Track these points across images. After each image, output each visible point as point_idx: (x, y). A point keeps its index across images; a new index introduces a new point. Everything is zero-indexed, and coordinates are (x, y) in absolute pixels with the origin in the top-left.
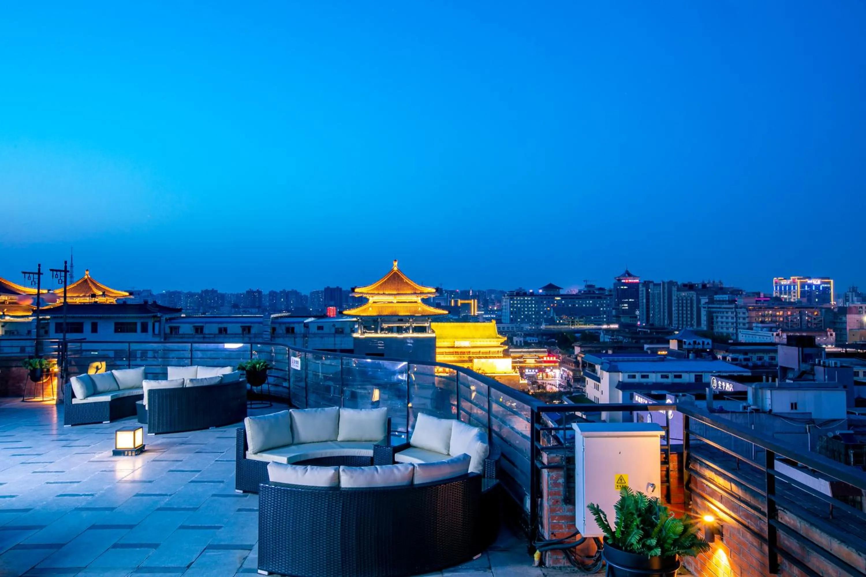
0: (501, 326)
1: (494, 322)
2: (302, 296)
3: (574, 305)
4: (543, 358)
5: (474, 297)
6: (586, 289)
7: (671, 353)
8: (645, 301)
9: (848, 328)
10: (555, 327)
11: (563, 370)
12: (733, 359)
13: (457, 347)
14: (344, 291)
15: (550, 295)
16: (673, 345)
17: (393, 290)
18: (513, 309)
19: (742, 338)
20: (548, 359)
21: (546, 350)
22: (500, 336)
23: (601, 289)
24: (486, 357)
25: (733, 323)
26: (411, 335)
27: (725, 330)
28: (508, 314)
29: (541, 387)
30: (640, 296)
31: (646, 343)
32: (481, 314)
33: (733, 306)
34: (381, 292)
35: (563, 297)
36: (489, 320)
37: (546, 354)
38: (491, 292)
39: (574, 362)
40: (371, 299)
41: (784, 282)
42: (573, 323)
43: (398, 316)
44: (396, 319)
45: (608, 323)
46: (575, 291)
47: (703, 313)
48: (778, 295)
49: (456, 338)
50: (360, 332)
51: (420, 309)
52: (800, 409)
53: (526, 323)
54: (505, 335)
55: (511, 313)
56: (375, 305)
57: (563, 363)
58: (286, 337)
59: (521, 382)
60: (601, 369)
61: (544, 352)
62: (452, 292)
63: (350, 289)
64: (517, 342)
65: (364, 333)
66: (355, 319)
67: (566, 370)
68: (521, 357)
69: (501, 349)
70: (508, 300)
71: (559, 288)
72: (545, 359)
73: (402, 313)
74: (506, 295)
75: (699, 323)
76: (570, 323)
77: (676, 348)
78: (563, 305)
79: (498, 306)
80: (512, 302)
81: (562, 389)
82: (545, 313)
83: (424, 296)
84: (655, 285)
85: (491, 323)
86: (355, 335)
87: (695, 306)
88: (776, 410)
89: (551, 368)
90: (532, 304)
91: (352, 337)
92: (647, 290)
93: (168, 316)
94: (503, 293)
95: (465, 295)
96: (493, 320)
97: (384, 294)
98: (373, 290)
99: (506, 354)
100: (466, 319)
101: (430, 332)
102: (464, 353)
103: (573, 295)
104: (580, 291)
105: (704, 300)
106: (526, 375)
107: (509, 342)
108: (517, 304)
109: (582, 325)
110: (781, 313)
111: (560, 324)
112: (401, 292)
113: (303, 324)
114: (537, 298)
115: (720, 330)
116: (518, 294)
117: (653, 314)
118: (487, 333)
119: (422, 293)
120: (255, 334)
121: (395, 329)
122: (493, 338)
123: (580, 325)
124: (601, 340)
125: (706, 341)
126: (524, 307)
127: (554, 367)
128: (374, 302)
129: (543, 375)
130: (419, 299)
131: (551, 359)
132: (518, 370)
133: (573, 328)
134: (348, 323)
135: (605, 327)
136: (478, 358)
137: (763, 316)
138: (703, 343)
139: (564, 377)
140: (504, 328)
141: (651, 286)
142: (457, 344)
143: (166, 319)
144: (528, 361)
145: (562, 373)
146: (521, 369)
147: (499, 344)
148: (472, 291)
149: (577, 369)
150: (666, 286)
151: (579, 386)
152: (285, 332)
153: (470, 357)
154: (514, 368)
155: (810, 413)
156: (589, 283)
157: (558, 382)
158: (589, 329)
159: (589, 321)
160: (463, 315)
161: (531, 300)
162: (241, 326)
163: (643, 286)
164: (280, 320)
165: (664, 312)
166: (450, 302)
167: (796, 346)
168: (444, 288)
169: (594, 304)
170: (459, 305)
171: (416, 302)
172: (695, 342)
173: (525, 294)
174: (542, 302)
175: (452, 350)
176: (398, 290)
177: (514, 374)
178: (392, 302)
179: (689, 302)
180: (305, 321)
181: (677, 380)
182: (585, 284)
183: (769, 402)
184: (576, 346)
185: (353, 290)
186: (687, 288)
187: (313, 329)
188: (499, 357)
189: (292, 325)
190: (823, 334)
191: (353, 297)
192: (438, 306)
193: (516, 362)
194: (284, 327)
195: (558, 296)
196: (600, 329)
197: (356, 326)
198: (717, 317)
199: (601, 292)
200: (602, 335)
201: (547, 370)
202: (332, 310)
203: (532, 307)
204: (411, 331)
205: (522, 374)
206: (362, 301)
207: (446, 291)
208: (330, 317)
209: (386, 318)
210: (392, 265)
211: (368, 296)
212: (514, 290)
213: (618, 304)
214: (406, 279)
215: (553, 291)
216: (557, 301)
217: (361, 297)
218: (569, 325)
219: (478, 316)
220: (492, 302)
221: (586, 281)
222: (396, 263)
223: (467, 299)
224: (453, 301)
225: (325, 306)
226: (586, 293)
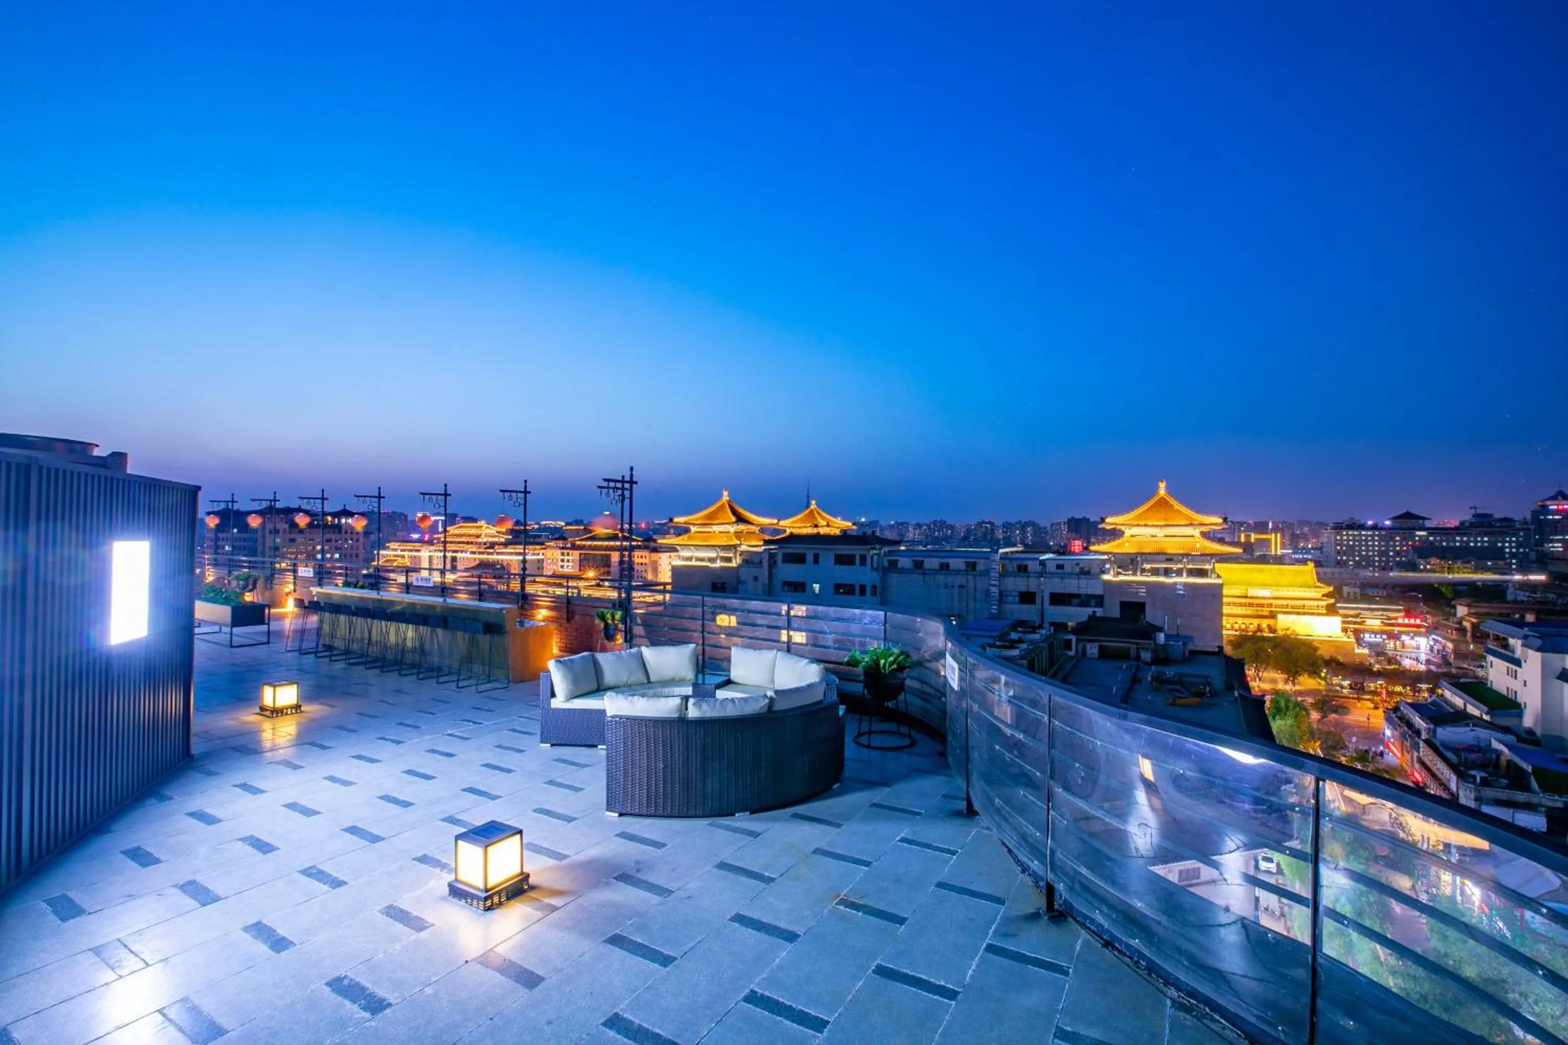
0: (1321, 570)
1: (1311, 565)
2: (1041, 528)
3: (1453, 544)
4: (1396, 618)
5: (1275, 529)
6: (1474, 520)
10: (1417, 575)
11: (1434, 639)
13: (1252, 598)
14: (1093, 522)
15: (1407, 529)
17: (1158, 519)
18: (1341, 548)
20: (1406, 621)
21: (1401, 608)
22: (1322, 585)
23: (1504, 520)
24: (1298, 613)
26: (1184, 579)
28: (1333, 554)
29: (1393, 660)
32: (1288, 553)
34: (1142, 523)
35: (1432, 531)
36: (1304, 562)
37: (1402, 614)
38: (1302, 523)
39: (1457, 629)
40: (1128, 532)
42: (1450, 570)
43: (1165, 554)
44: (1164, 557)
45: (1523, 573)
46: (1453, 523)
49: (1251, 584)
50: (1112, 573)
51: (1198, 545)
53: (1364, 567)
54: (1328, 584)
55: (1338, 553)
56: (1133, 539)
57: (1432, 629)
58: (1018, 576)
59: (1357, 651)
60: (1523, 645)
61: (1398, 611)
62: (1241, 524)
63: (1099, 520)
64: (1349, 593)
65: (1119, 573)
66: (1106, 557)
67: (1440, 639)
68: (1357, 616)
69: (1324, 603)
70: (1333, 536)
71: (1424, 519)
72: (1400, 621)
73: (1170, 551)
74: (1329, 528)
76: (1446, 569)
78: (1432, 543)
79: (1315, 543)
80: (1338, 538)
81: (1433, 668)
82: (1398, 554)
83: (1204, 529)
85: (1306, 567)
86: (1106, 577)
89: (1412, 634)
90: (1373, 541)
91: (1100, 579)
93: (886, 549)
94: (1322, 525)
95: (1261, 527)
96: (1309, 562)
97: (1146, 525)
98: (1132, 519)
99: (1331, 610)
100: (1264, 560)
101: (1213, 576)
102: (1262, 605)
103: (1449, 528)
104: (1462, 523)
106: (1365, 642)
107: (1338, 594)
108: (1348, 540)
109: (1469, 573)
111: (1425, 570)
112: (1170, 523)
113: (1038, 562)
114: (1383, 532)
116: (1350, 527)
118: (1300, 580)
119: (1201, 525)
120: (981, 571)
121: (1162, 572)
122: (1309, 587)
123: (1464, 573)
124: (1511, 598)
126: (1360, 545)
127: (1417, 634)
128: (1132, 536)
129: (1395, 644)
130: (1196, 532)
131: (1412, 621)
132: (1351, 633)
133: (1450, 576)
134: (1098, 562)
135: (1517, 577)
136: (1284, 613)
139: (1436, 651)
140: (1325, 573)
142: (1251, 592)
143: (885, 552)
144: (1369, 622)
145: (1432, 643)
146: (1357, 633)
147: (1320, 595)
148: (1273, 522)
149: (1464, 639)
151: (1465, 666)
152: (1016, 570)
153: (1271, 611)
154: (1345, 630)
156: (1479, 511)
157: (1423, 657)
158: (1483, 581)
159: (1482, 568)
160: (1258, 554)
161: (1373, 536)
162: (966, 562)
164: (1010, 556)
166: (1239, 537)
168: (1234, 517)
169: (1492, 542)
170: (1253, 540)
171: (1193, 536)
173: (1362, 527)
174: (1392, 539)
175: (1243, 601)
176: (1166, 519)
177: (1345, 639)
178: (1155, 536)
180: (1041, 558)
182: (1473, 511)
184: (1461, 604)
185: (1103, 520)
187: (1051, 567)
188: (1319, 614)
189: (1025, 563)
191: (1104, 529)
192: (1225, 541)
193: (1349, 623)
194: (1015, 564)
195: (1422, 529)
196: (1507, 581)
197: (1107, 566)
199: (1507, 524)
200: (1511, 590)
201: (1404, 637)
202: (1077, 545)
203: (1373, 546)
204: (1185, 575)
205: (1359, 641)
206: (1116, 534)
207: (1236, 522)
208: (1074, 553)
209: (1149, 557)
210: (1158, 488)
211: (1123, 528)
212: (1343, 518)
213: (1540, 543)
214: (1177, 506)
215: (1411, 523)
216: (1420, 537)
217: (1114, 530)
218: (1443, 572)
219: (1283, 555)
220: (1305, 537)
221: (1475, 508)
222: (1162, 485)
223: (1266, 532)
224: (1243, 536)
225: (1069, 539)
226: (1472, 525)
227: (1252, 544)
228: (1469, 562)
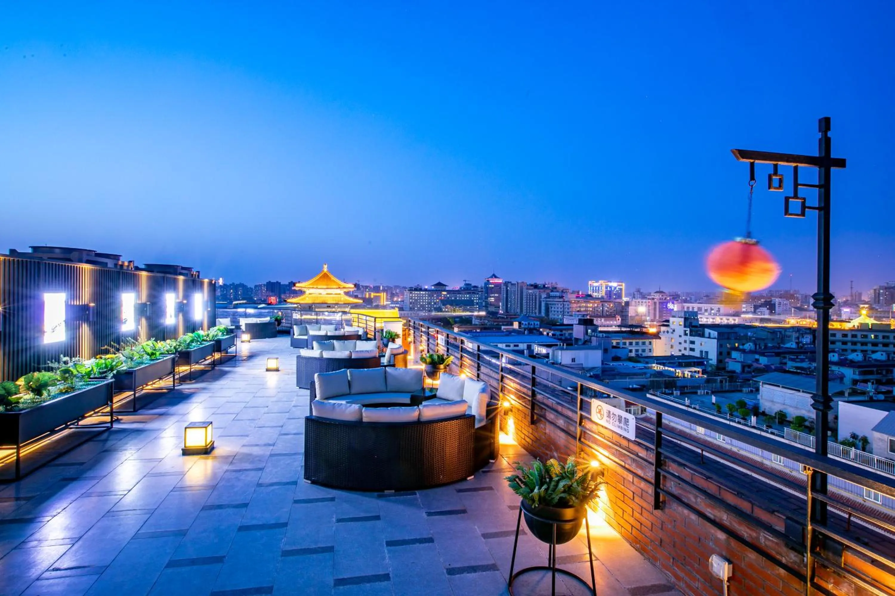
0: (402, 312)
1: (397, 309)
2: (248, 288)
3: (456, 298)
5: (384, 291)
6: (465, 287)
7: (514, 331)
8: (505, 296)
9: (629, 315)
10: (442, 314)
12: (553, 335)
14: (285, 285)
15: (439, 291)
16: (516, 325)
17: (324, 285)
18: (412, 301)
19: (565, 322)
23: (475, 287)
25: (561, 312)
27: (556, 316)
28: (408, 303)
30: (502, 292)
31: (503, 325)
32: (388, 304)
33: (561, 300)
34: (315, 287)
35: (449, 292)
36: (393, 308)
38: (397, 287)
40: (308, 292)
41: (596, 284)
42: (454, 311)
43: (326, 303)
44: (326, 305)
45: (479, 311)
46: (457, 288)
47: (543, 304)
48: (591, 293)
51: (342, 299)
52: (577, 362)
53: (421, 311)
55: (411, 303)
56: (310, 295)
62: (367, 287)
63: (290, 284)
66: (296, 306)
70: (408, 294)
71: (446, 286)
73: (330, 302)
74: (407, 290)
75: (540, 312)
77: (517, 328)
78: (448, 298)
79: (402, 298)
80: (411, 295)
82: (435, 303)
83: (346, 290)
84: (512, 284)
85: (394, 310)
87: (538, 299)
88: (563, 363)
90: (425, 297)
92: (507, 288)
94: (405, 288)
95: (376, 289)
97: (317, 288)
98: (310, 285)
100: (377, 307)
103: (456, 291)
104: (461, 288)
105: (544, 296)
108: (415, 296)
109: (461, 312)
110: (591, 305)
111: (445, 311)
112: (329, 287)
114: (430, 293)
115: (553, 316)
116: (416, 290)
117: (511, 305)
119: (344, 288)
123: (459, 312)
124: (473, 323)
125: (536, 323)
126: (420, 299)
128: (310, 294)
130: (342, 292)
133: (454, 314)
135: (476, 313)
137: (580, 307)
138: (534, 324)
140: (405, 314)
141: (509, 285)
148: (383, 287)
150: (519, 285)
155: (582, 364)
156: (467, 282)
158: (465, 316)
159: (466, 310)
160: (374, 304)
161: (425, 294)
163: (504, 285)
165: (517, 304)
166: (365, 295)
167: (583, 325)
168: (361, 284)
169: (470, 298)
170: (372, 297)
171: (340, 294)
172: (529, 324)
173: (421, 290)
174: (433, 296)
176: (327, 285)
178: (322, 294)
179: (534, 297)
181: (516, 348)
182: (464, 283)
183: (560, 358)
184: (456, 327)
185: (293, 285)
186: (532, 287)
190: (614, 319)
191: (294, 290)
192: (356, 297)
195: (445, 291)
196: (472, 315)
197: (296, 310)
198: (551, 308)
199: (476, 289)
200: (474, 320)
202: (274, 299)
203: (425, 299)
206: (301, 293)
207: (363, 286)
208: (272, 304)
209: (318, 305)
210: (323, 268)
211: (305, 290)
212: (414, 285)
213: (487, 298)
214: (333, 278)
215: (440, 288)
216: (444, 295)
217: (299, 290)
218: (451, 312)
219: (386, 305)
220: (397, 295)
221: (465, 281)
222: (326, 267)
223: (378, 292)
224: (367, 294)
225: (267, 296)
226: (465, 289)
227: (372, 299)
228: (461, 307)
